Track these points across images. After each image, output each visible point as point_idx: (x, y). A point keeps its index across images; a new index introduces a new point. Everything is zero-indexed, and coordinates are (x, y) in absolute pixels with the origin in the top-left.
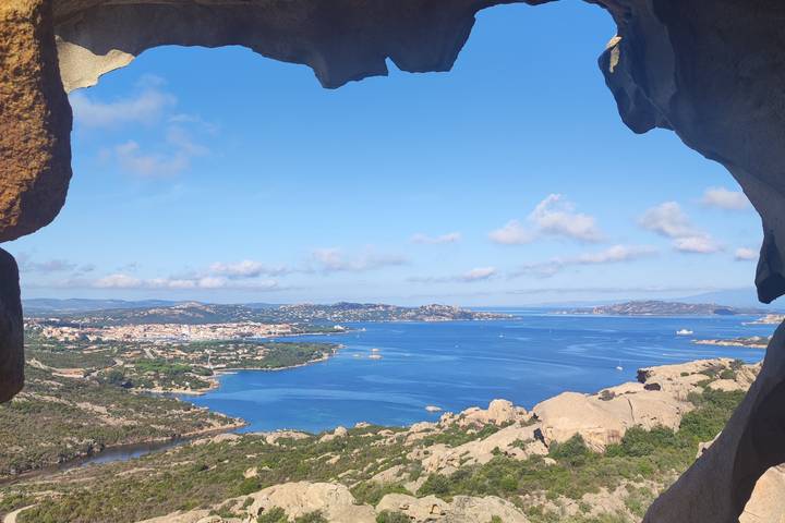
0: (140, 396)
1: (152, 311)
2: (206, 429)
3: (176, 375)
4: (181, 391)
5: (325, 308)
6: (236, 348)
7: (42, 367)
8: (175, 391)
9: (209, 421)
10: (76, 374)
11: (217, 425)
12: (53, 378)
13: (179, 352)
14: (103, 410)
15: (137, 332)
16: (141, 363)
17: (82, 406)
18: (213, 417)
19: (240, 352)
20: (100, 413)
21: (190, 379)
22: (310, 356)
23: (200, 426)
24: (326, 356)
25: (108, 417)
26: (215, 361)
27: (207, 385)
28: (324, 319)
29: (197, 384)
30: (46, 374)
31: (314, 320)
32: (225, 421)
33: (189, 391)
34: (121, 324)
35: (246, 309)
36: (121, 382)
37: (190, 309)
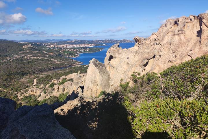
0: (64, 58)
1: (68, 42)
2: (75, 64)
3: (71, 54)
4: (72, 57)
5: (102, 41)
6: (83, 49)
7: (46, 52)
8: (71, 57)
9: (76, 62)
10: (52, 54)
11: (78, 63)
12: (47, 55)
13: (72, 50)
14: (56, 60)
15: (65, 46)
16: (65, 51)
17: (52, 60)
18: (77, 62)
19: (84, 49)
20: (55, 61)
21: (74, 55)
22: (97, 50)
23: (74, 64)
24: (101, 50)
25: (57, 62)
26: (79, 51)
27: (77, 56)
28: (101, 43)
29: (75, 56)
30: (46, 54)
31: (100, 43)
32: (79, 63)
33: (73, 57)
34: (62, 44)
35: (86, 41)
36: (60, 55)
37: (76, 41)
